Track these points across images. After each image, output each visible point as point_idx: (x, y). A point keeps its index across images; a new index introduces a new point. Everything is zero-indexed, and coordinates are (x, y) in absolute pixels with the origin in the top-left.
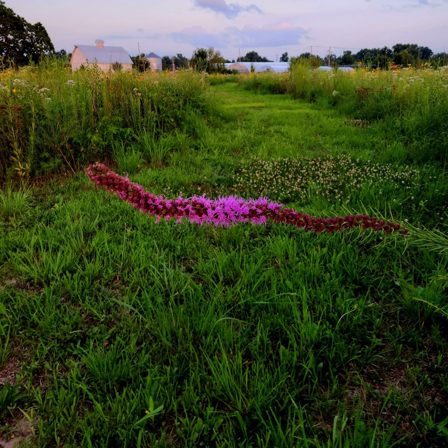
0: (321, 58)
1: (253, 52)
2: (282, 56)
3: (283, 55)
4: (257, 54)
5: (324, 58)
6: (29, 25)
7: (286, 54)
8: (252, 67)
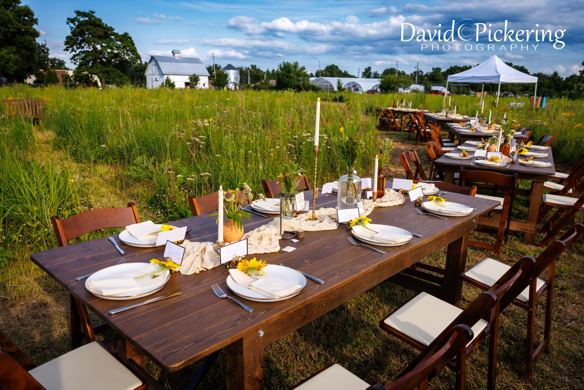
0: (407, 74)
1: (333, 65)
2: (364, 71)
3: (366, 69)
4: (337, 67)
5: (410, 74)
6: (116, 35)
7: (369, 68)
8: (339, 83)
